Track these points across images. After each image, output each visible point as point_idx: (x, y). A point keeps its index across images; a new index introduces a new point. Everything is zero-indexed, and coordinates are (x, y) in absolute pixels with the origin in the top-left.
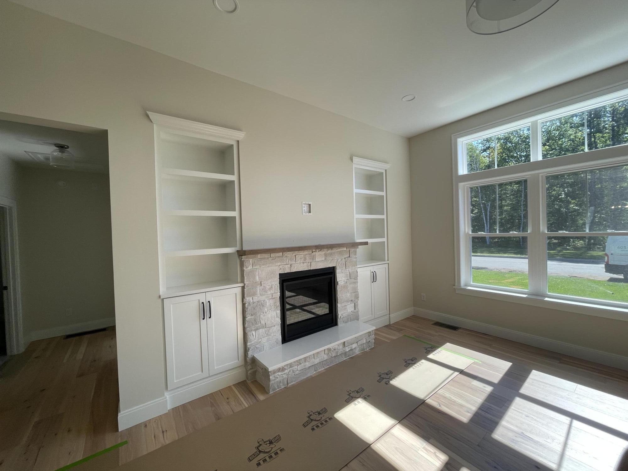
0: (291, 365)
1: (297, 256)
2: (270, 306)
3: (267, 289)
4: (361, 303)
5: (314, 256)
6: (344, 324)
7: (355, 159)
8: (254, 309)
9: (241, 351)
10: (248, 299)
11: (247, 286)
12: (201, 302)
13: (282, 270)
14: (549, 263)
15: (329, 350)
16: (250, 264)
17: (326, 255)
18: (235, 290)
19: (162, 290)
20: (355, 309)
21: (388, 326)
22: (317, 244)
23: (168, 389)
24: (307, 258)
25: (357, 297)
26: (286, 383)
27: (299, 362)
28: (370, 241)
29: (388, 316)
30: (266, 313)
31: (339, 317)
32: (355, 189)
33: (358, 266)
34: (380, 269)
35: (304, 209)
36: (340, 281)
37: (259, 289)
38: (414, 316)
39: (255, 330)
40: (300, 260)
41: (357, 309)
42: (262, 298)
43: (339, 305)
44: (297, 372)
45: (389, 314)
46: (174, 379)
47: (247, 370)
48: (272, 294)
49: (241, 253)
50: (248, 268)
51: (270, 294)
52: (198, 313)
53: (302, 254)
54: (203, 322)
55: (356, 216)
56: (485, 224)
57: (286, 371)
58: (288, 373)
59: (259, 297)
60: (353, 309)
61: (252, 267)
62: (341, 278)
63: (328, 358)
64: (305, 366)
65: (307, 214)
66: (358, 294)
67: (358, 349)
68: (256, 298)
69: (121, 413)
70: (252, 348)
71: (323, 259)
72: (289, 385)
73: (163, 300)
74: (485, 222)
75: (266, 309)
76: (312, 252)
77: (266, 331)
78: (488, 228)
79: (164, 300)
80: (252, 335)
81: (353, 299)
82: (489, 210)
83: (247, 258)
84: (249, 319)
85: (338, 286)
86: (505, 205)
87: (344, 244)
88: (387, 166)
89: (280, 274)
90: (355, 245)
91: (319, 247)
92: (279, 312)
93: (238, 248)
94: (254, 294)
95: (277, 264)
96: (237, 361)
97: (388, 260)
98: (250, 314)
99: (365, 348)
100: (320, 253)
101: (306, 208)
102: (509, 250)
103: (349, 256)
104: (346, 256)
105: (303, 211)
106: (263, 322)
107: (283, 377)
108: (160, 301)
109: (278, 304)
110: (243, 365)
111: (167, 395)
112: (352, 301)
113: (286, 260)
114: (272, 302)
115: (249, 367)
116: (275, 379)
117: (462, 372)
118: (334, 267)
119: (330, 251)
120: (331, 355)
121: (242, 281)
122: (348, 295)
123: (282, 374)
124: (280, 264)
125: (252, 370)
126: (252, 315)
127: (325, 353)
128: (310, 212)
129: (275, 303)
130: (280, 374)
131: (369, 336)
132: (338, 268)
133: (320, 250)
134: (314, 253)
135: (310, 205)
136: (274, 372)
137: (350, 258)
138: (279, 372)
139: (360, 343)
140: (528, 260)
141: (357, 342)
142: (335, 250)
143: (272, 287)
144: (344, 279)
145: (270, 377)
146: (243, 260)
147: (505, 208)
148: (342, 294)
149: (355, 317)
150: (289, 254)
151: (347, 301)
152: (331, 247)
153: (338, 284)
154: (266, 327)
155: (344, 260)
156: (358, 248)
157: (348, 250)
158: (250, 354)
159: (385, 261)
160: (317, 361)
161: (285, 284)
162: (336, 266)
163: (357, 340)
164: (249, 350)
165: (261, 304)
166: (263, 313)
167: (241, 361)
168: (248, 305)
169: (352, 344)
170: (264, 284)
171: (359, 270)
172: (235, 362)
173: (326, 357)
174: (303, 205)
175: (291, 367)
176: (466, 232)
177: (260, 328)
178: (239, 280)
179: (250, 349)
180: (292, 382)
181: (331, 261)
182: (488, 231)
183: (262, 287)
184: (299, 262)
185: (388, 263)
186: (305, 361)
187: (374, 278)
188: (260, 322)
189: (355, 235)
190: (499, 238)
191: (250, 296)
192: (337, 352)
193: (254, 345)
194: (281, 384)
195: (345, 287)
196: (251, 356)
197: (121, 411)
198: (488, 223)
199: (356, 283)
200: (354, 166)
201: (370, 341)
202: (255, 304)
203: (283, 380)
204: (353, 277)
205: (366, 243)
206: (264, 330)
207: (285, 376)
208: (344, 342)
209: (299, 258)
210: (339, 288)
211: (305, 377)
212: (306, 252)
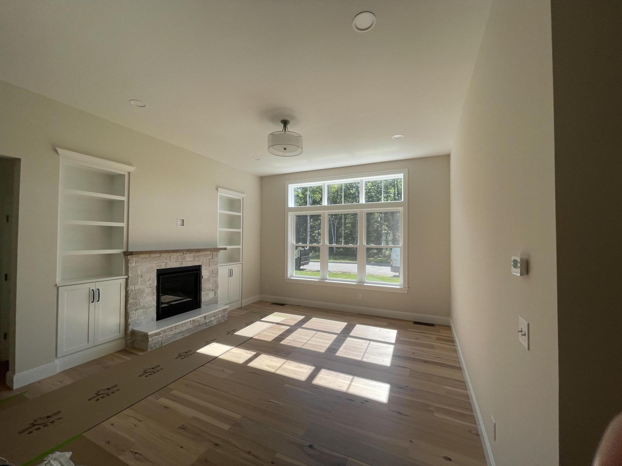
0: (165, 331)
1: (171, 257)
2: (149, 293)
3: (146, 280)
4: (219, 291)
5: (185, 257)
6: (206, 307)
7: (219, 189)
8: (136, 294)
9: (123, 326)
10: (131, 287)
11: (131, 278)
12: (91, 289)
13: (159, 267)
14: (367, 266)
15: (194, 321)
16: (133, 262)
17: (194, 257)
18: (120, 281)
19: (58, 281)
20: (215, 296)
21: (241, 308)
22: (188, 248)
23: (58, 356)
24: (179, 258)
25: (217, 287)
26: (160, 344)
27: (171, 329)
28: (228, 247)
29: (241, 301)
30: (145, 298)
31: (202, 301)
32: (219, 210)
33: (219, 265)
34: (236, 268)
35: (178, 223)
36: (204, 275)
37: (140, 280)
38: (260, 301)
39: (135, 310)
40: (173, 260)
41: (216, 296)
42: (142, 287)
43: (203, 293)
44: (169, 336)
45: (242, 300)
46: (63, 349)
47: (126, 340)
48: (150, 284)
49: (127, 254)
50: (132, 265)
51: (149, 284)
52: (88, 297)
53: (175, 255)
54: (92, 305)
55: (219, 229)
56: (333, 237)
57: (161, 335)
58: (163, 337)
59: (140, 286)
60: (213, 296)
61: (136, 264)
62: (205, 273)
63: (192, 327)
64: (175, 332)
65: (181, 226)
66: (218, 285)
67: (215, 321)
68: (138, 286)
69: (16, 375)
70: (132, 323)
71: (192, 259)
72: (163, 345)
73: (58, 288)
74: (333, 235)
75: (145, 295)
76: (184, 254)
77: (144, 311)
78: (335, 240)
79: (60, 288)
80: (132, 314)
81: (214, 288)
82: (336, 226)
83: (131, 257)
84: (131, 302)
85: (202, 279)
86: (347, 223)
87: (209, 249)
88: (244, 196)
89: (157, 270)
90: (217, 250)
91: (190, 251)
92: (155, 297)
93: (124, 250)
94: (136, 284)
95: (155, 262)
96: (118, 334)
97: (242, 261)
98: (132, 298)
99: (220, 320)
100: (190, 255)
101: (179, 223)
102: (348, 258)
103: (212, 257)
104: (210, 258)
105: (178, 224)
106: (142, 305)
107: (158, 339)
108: (56, 288)
109: (155, 291)
110: (122, 338)
111: (57, 361)
112: (213, 290)
113: (163, 260)
114: (150, 290)
115: (129, 338)
116: (152, 341)
117: (277, 324)
118: (200, 265)
119: (197, 254)
120: (195, 325)
121: (127, 274)
122: (210, 285)
123: (158, 337)
124: (158, 262)
125: (131, 340)
126: (133, 299)
127: (190, 324)
128: (183, 225)
129: (152, 291)
130: (156, 337)
131: (224, 312)
132: (203, 266)
133: (190, 253)
134: (185, 255)
135: (183, 220)
136: (152, 335)
137: (213, 259)
138: (156, 335)
139: (216, 317)
140: (357, 265)
141: (215, 316)
142: (201, 253)
143: (150, 279)
144: (207, 274)
145: (149, 339)
146: (128, 258)
147: (348, 225)
148: (206, 285)
149: (215, 302)
150: (165, 255)
151: (209, 290)
152: (198, 251)
153: (202, 278)
154: (144, 308)
155: (208, 261)
156: (219, 252)
157: (212, 253)
158: (130, 328)
159: (240, 262)
160: (184, 329)
161: (161, 277)
162: (201, 265)
163: (214, 315)
164: (129, 325)
165: (142, 291)
166: (143, 298)
167: (122, 334)
168: (131, 292)
169: (211, 318)
170: (145, 276)
171: (219, 268)
172: (117, 334)
173: (191, 326)
174: (178, 221)
175: (165, 332)
176: (292, 243)
177: (139, 309)
178: (124, 273)
179: (131, 324)
180: (165, 343)
181: (198, 261)
182: (335, 242)
183: (143, 279)
184: (173, 261)
185: (242, 264)
186: (176, 329)
187: (231, 274)
188: (140, 304)
189: (218, 243)
190: (343, 248)
191: (133, 285)
192: (200, 323)
193: (133, 321)
194: (157, 344)
195: (208, 280)
196: (131, 330)
197: (16, 372)
198: (335, 236)
199: (217, 277)
200: (219, 194)
201: (224, 316)
202: (136, 291)
203: (158, 341)
204: (215, 273)
205: (225, 249)
206: (142, 310)
207: (160, 339)
208: (205, 316)
209: (173, 258)
210: (203, 281)
211: (175, 340)
212: (178, 254)
